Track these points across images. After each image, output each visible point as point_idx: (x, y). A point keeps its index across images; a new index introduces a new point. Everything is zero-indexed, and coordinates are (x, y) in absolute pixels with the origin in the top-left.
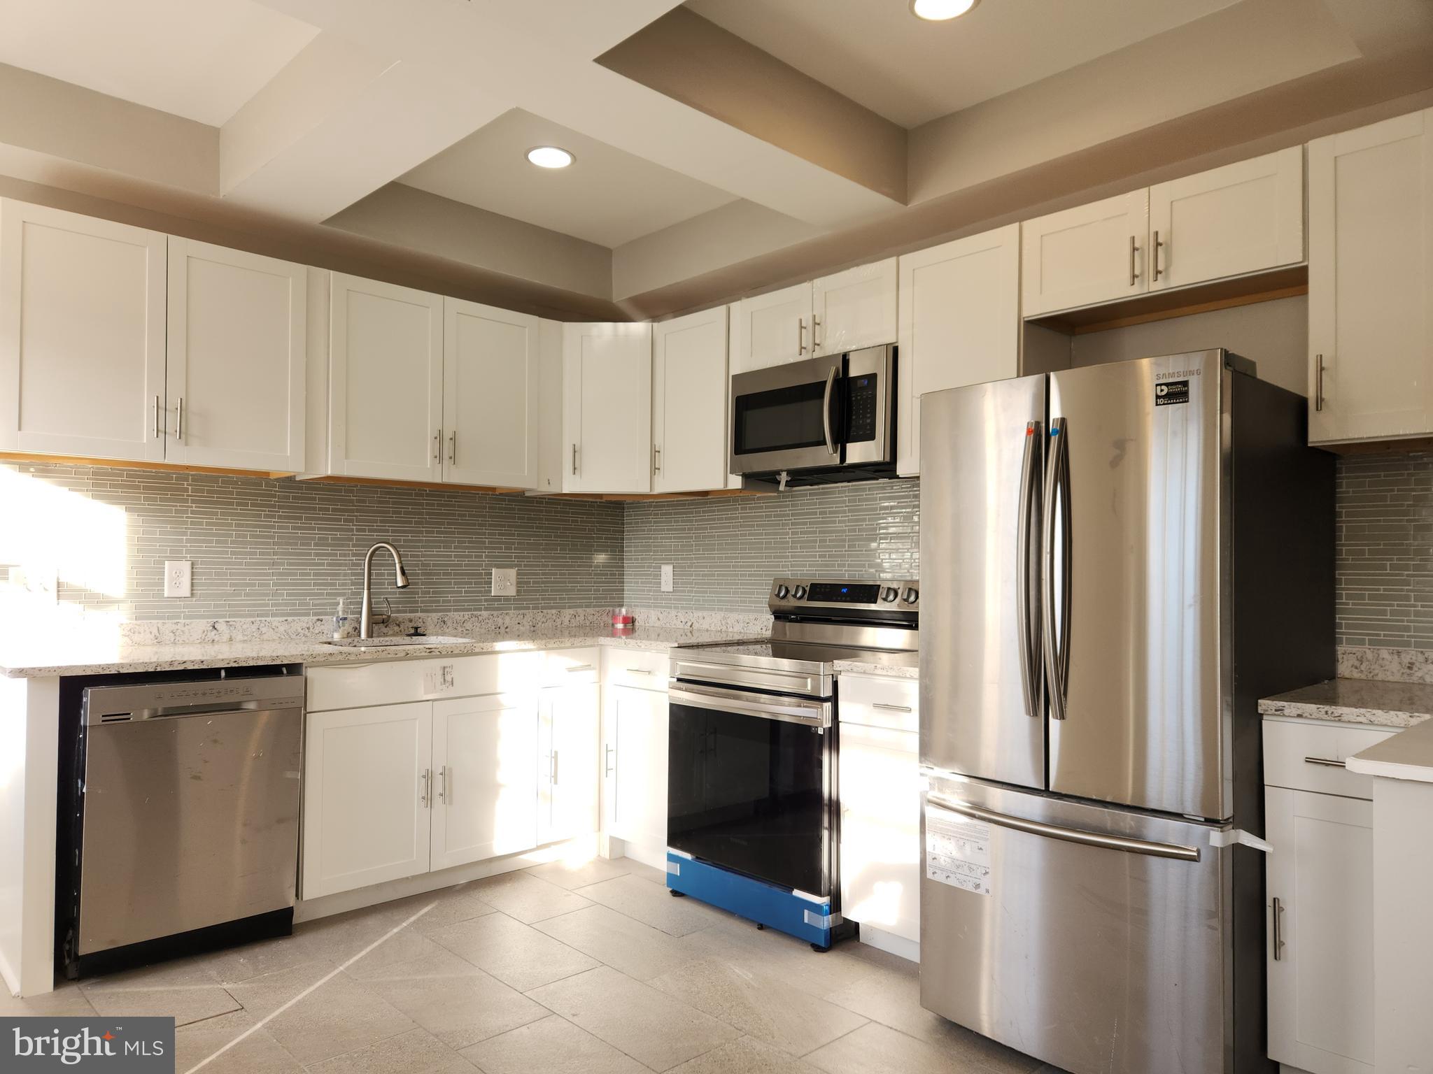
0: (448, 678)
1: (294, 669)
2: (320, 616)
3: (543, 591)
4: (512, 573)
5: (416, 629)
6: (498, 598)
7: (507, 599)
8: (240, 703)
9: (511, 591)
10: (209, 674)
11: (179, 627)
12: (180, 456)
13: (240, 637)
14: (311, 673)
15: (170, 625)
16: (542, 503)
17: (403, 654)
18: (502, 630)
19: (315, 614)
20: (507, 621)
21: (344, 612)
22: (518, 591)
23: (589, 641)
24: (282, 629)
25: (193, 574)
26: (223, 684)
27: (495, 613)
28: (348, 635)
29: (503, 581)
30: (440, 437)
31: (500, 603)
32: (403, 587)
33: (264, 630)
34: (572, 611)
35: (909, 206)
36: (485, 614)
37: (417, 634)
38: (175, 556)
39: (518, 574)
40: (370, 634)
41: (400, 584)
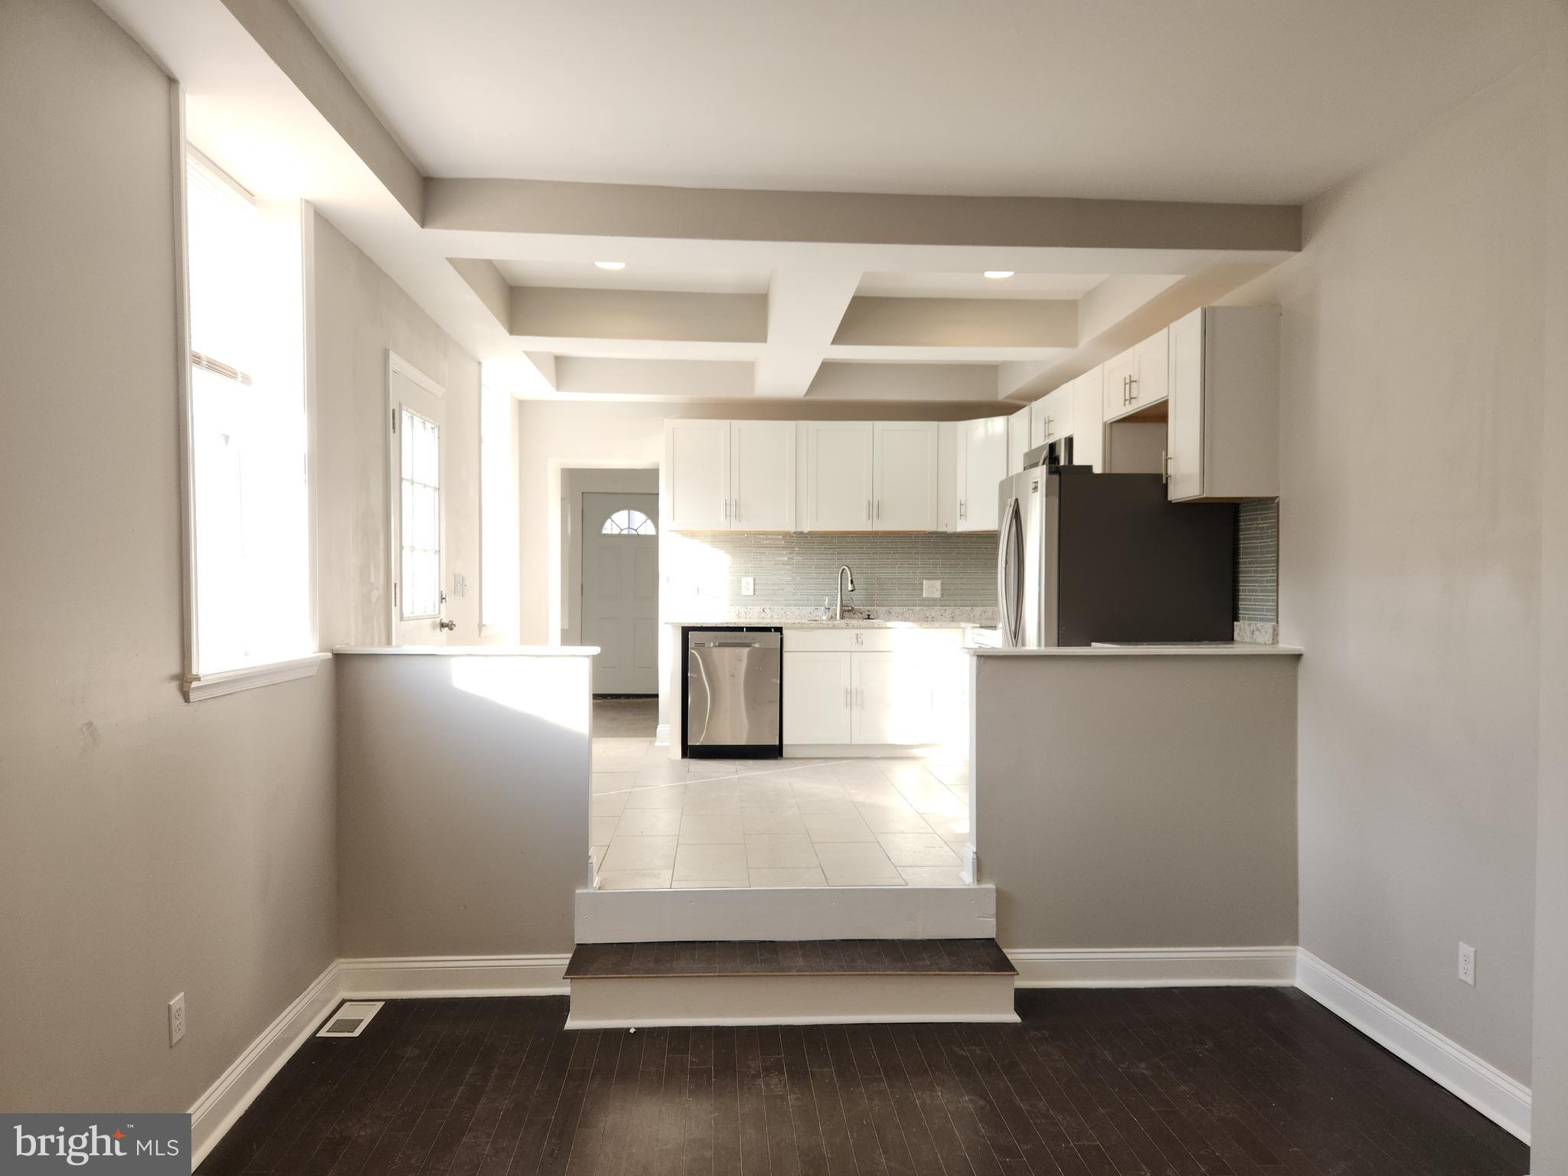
0: (860, 640)
1: (779, 630)
2: (817, 606)
3: (961, 595)
4: (938, 583)
5: (869, 615)
6: (928, 599)
7: (934, 600)
8: (751, 643)
9: (937, 595)
10: (739, 629)
11: (748, 610)
12: (737, 527)
13: (776, 617)
14: (784, 631)
15: (744, 609)
16: (960, 537)
17: (832, 625)
18: (930, 619)
19: (815, 606)
20: (933, 615)
21: (829, 605)
22: (942, 595)
23: (953, 624)
24: (797, 613)
25: (754, 584)
26: (745, 633)
27: (925, 608)
28: (832, 617)
29: (932, 588)
30: (870, 505)
31: (931, 603)
32: (852, 591)
33: (788, 613)
34: (982, 609)
35: (1080, 347)
36: (918, 608)
37: (869, 618)
38: (747, 574)
39: (942, 584)
40: (842, 617)
41: (850, 589)
